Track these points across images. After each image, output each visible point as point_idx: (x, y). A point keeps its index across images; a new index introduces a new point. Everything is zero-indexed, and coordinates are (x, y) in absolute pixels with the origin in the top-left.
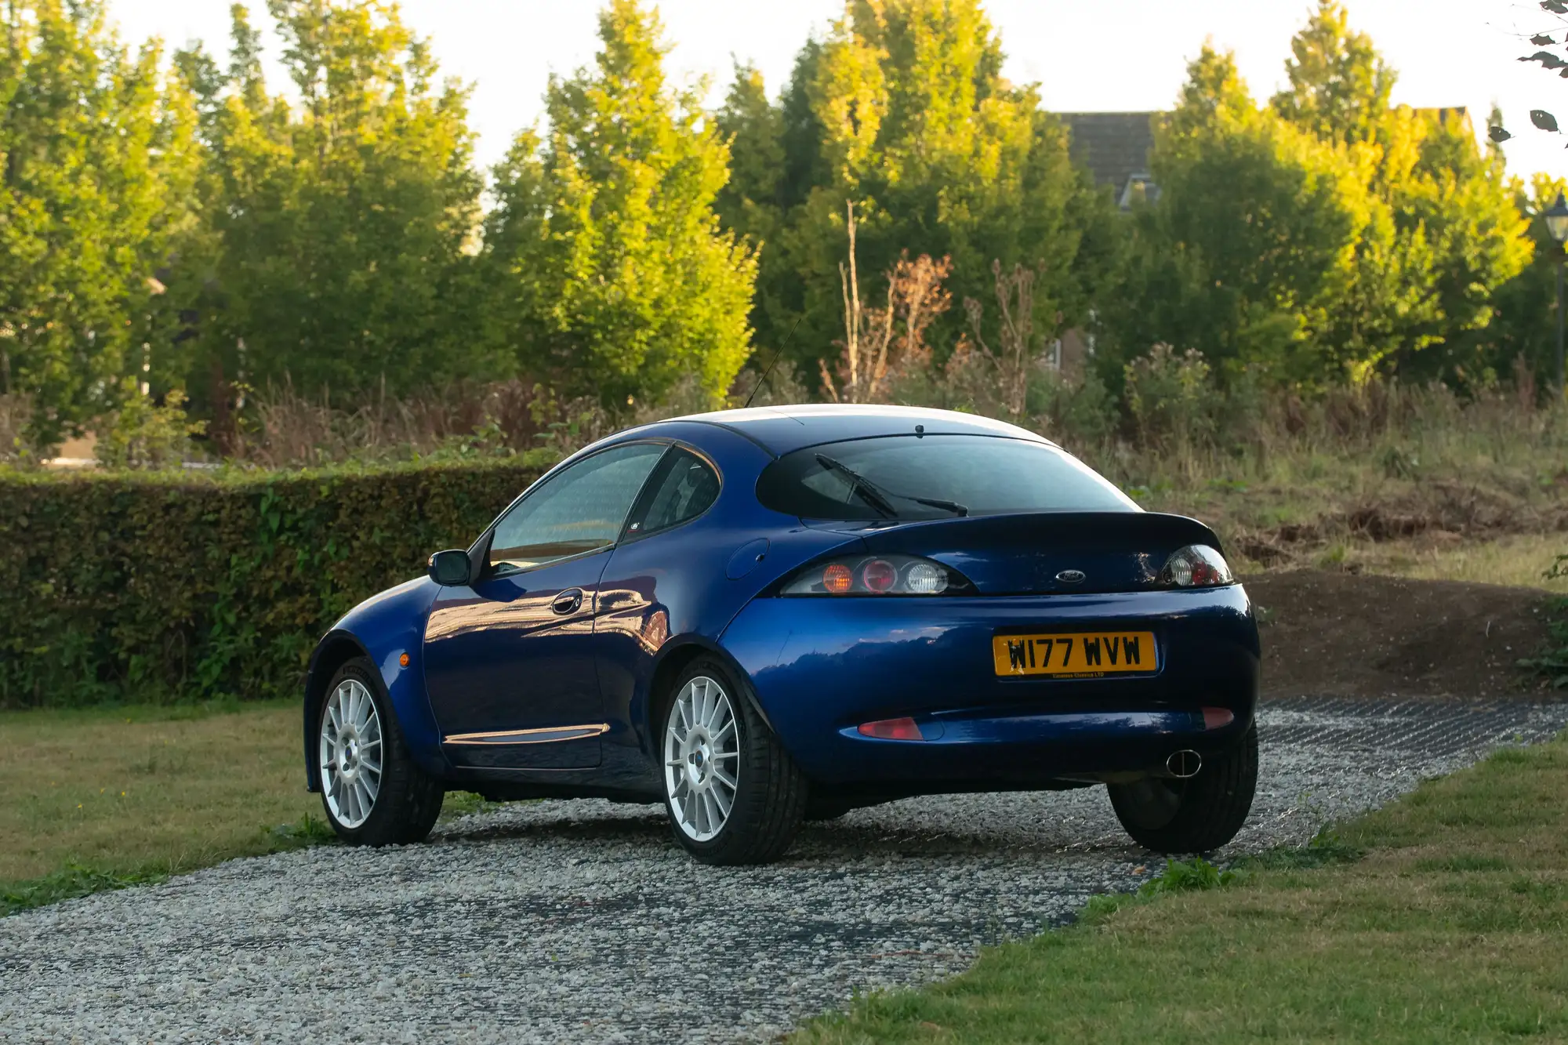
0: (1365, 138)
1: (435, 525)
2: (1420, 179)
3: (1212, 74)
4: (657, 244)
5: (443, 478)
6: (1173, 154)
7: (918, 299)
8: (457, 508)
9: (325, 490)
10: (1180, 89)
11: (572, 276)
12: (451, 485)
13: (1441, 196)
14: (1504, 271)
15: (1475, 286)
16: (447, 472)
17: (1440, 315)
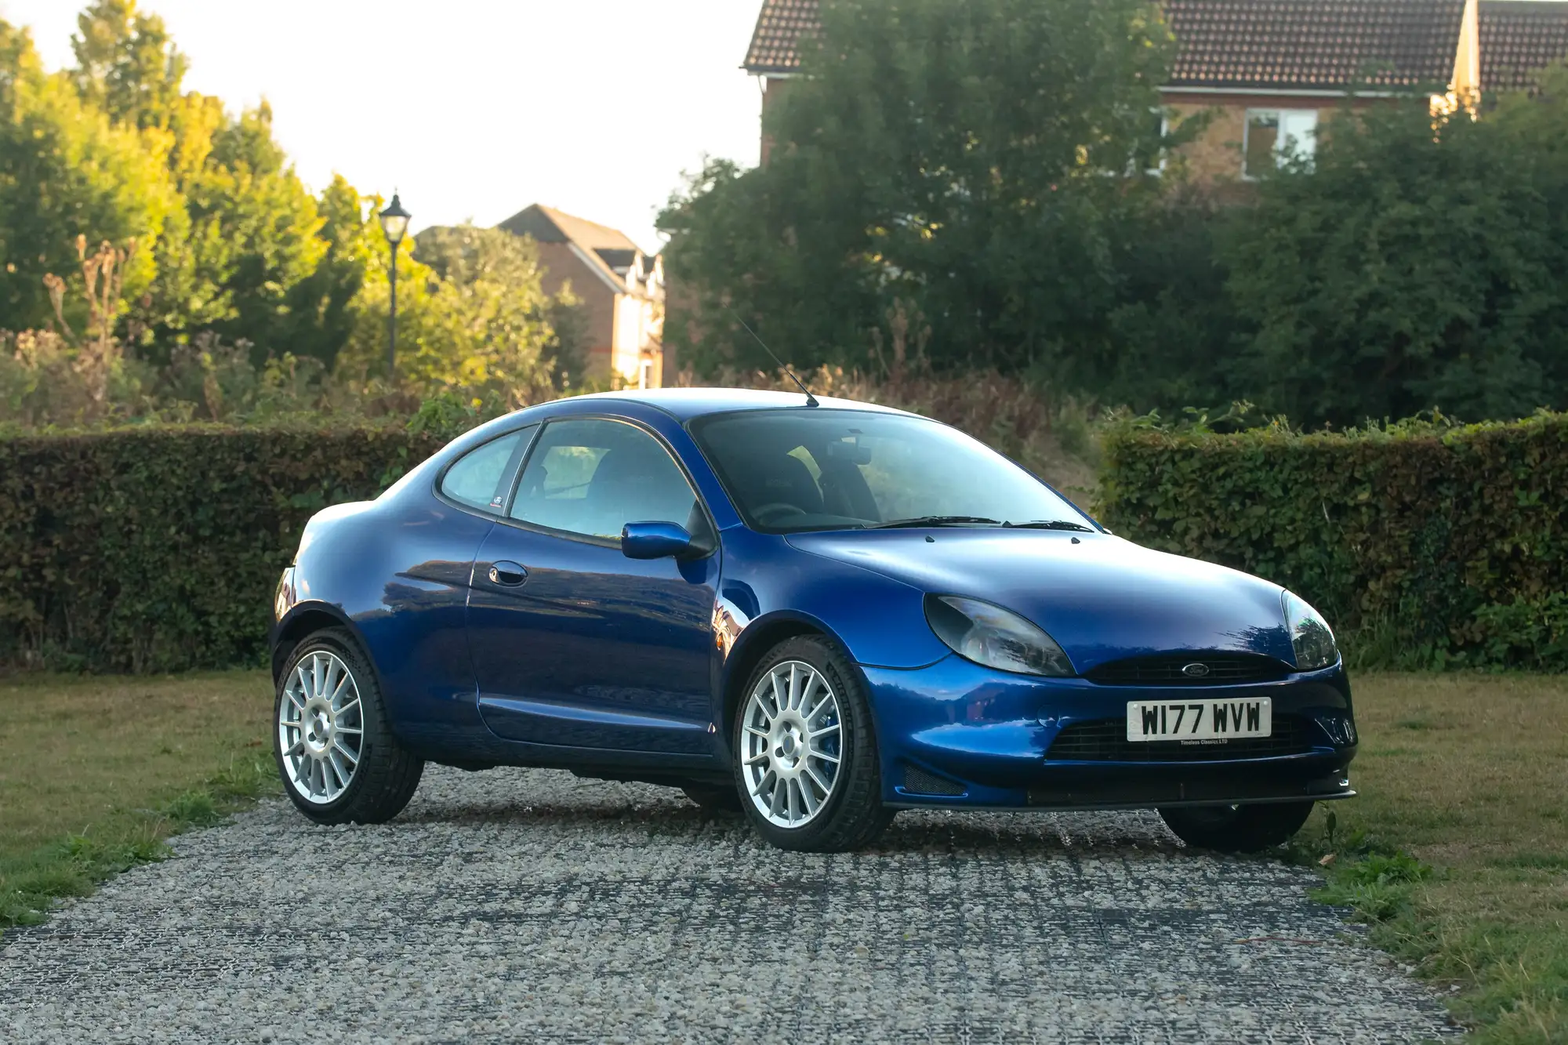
0: (157, 124)
2: (215, 169)
3: (6, 42)
13: (237, 190)
14: (299, 271)
15: (271, 285)
17: (234, 314)
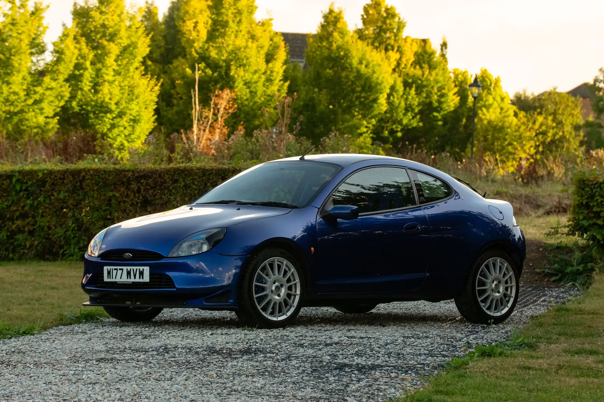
0: (393, 50)
1: (87, 192)
2: (415, 68)
3: (333, 19)
4: (117, 77)
5: (91, 172)
6: (315, 52)
7: (223, 106)
8: (97, 185)
9: (40, 175)
10: (320, 25)
11: (81, 89)
12: (95, 175)
13: (423, 75)
14: (447, 108)
15: (435, 114)
16: (93, 170)
17: (421, 124)
